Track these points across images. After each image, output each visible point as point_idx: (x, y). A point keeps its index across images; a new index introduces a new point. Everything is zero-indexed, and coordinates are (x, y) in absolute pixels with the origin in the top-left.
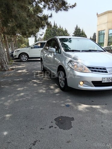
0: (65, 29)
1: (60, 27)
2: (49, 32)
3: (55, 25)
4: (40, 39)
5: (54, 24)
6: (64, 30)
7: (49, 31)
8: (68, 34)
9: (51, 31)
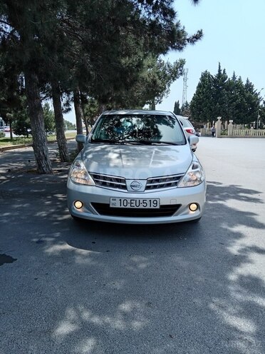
0: (248, 81)
1: (234, 77)
2: (205, 90)
3: (222, 72)
4: (186, 106)
5: (220, 71)
6: (244, 83)
7: (204, 87)
8: (253, 93)
9: (209, 88)
